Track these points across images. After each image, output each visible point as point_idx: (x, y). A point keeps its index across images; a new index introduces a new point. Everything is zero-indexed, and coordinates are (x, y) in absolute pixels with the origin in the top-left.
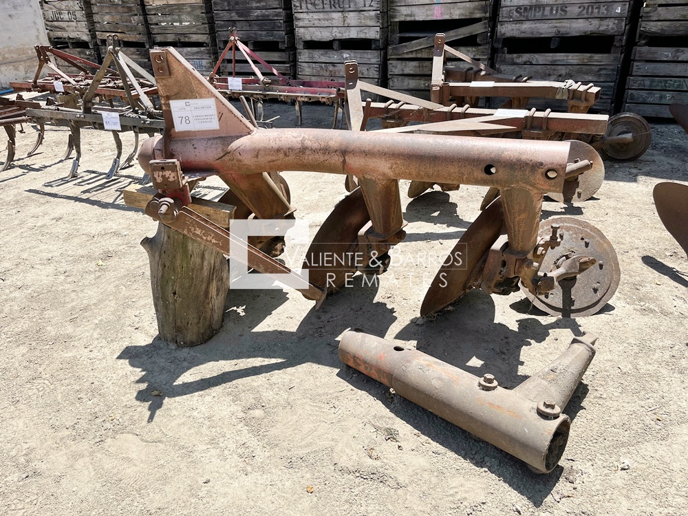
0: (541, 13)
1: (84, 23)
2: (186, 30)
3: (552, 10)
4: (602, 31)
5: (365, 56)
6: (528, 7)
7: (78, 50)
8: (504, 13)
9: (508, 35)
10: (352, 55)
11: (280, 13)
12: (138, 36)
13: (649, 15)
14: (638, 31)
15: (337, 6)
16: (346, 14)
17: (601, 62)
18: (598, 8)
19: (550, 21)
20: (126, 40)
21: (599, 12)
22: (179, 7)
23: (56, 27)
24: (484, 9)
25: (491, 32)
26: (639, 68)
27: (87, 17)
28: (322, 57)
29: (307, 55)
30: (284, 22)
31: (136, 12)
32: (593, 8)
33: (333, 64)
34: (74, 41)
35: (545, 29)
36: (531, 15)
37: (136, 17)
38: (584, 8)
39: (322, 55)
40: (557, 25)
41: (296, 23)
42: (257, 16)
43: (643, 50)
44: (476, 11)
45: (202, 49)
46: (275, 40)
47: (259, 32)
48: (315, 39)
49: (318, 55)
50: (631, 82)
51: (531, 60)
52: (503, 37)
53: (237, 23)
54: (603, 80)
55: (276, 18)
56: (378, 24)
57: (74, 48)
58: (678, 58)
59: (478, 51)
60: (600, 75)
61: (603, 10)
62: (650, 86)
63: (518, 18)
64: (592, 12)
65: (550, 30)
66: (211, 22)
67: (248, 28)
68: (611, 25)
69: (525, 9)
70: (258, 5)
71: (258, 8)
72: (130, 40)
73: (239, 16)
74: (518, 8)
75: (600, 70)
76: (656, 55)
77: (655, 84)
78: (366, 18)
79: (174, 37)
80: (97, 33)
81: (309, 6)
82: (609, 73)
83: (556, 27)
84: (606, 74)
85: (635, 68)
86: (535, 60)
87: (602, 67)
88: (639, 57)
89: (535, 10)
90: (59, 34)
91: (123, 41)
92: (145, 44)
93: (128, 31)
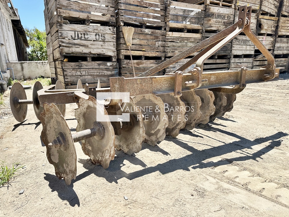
5: (250, 60)
10: (246, 60)
11: (230, 44)
15: (245, 43)
16: (247, 46)
20: (147, 55)
23: (75, 44)
24: (273, 47)
30: (231, 48)
33: (240, 63)
39: (238, 60)
41: (233, 48)
44: (271, 48)
48: (238, 54)
49: (237, 60)
55: (228, 46)
56: (254, 50)
72: (151, 55)
78: (252, 48)
81: (238, 43)
91: (144, 56)
92: (162, 57)
93: (150, 50)
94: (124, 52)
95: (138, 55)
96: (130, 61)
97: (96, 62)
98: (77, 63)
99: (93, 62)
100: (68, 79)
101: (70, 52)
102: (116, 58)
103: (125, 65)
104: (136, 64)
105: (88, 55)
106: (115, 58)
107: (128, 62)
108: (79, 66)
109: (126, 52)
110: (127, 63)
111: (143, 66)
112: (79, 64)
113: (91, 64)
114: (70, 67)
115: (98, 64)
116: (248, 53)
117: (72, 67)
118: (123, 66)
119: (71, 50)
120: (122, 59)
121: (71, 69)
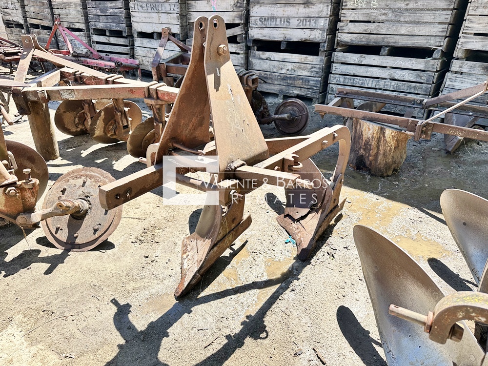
0: (274, 23)
1: (19, 11)
2: (73, 20)
3: (281, 21)
4: (312, 39)
6: (267, 18)
7: (18, 29)
8: (253, 21)
9: (256, 37)
11: (122, 11)
12: (48, 23)
13: (343, 28)
14: (336, 40)
15: (155, 9)
16: (160, 15)
17: (312, 62)
18: (310, 21)
19: (280, 29)
20: (42, 24)
21: (310, 24)
22: (69, 4)
23: (6, 13)
24: (240, 17)
25: (245, 34)
26: (336, 68)
27: (21, 7)
28: (148, 44)
29: (139, 42)
30: (125, 18)
31: (46, 6)
32: (306, 21)
34: (16, 23)
35: (277, 35)
36: (268, 24)
37: (46, 9)
38: (301, 21)
39: (148, 42)
40: (285, 32)
41: (132, 19)
42: (111, 13)
43: (339, 55)
44: (236, 19)
45: (82, 33)
46: (120, 30)
47: (112, 24)
48: (143, 30)
49: (146, 42)
50: (332, 78)
51: (270, 57)
52: (253, 39)
53: (100, 16)
54: (314, 76)
55: (120, 15)
56: (179, 23)
57: (16, 28)
58: (361, 62)
59: (237, 47)
60: (312, 72)
61: (312, 22)
62: (344, 82)
63: (261, 25)
64: (306, 24)
65: (280, 36)
66: (86, 16)
67: (106, 21)
68: (317, 34)
69: (265, 19)
70: (111, 5)
71: (111, 8)
72: (45, 25)
73: (101, 12)
74: (261, 18)
75: (312, 67)
76: (347, 59)
77: (347, 81)
78: (172, 18)
79: (67, 24)
80: (27, 19)
81: (140, 8)
82: (318, 70)
83: (284, 34)
84: (315, 71)
85: (334, 68)
86: (273, 57)
87: (313, 66)
88: (336, 60)
89: (271, 20)
90: (8, 18)
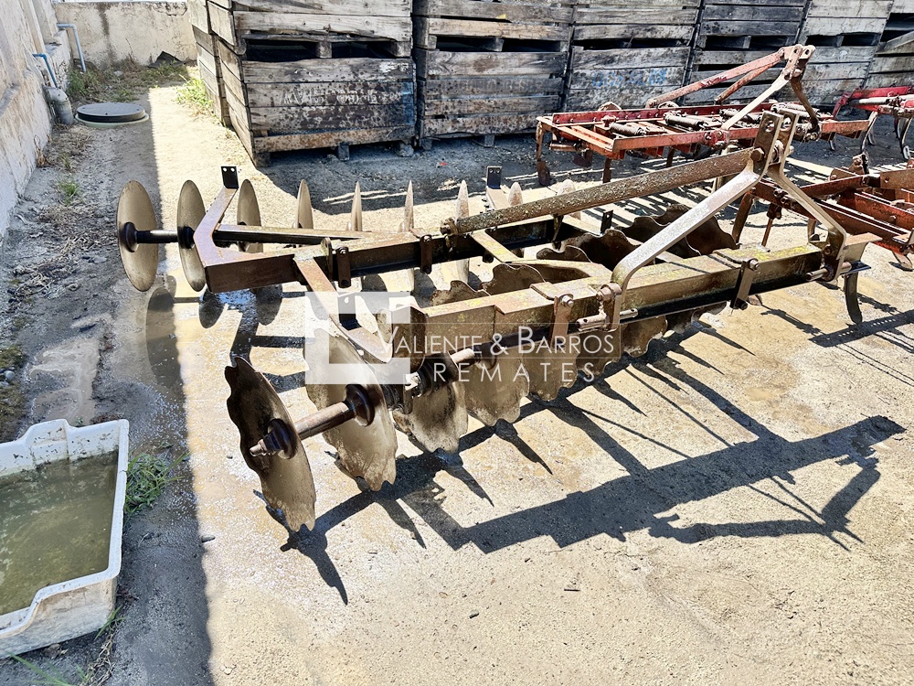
5: (861, 53)
10: (850, 52)
16: (863, 3)
28: (820, 56)
30: (803, 10)
33: (827, 64)
41: (810, 11)
45: (674, 49)
48: (823, 33)
49: (817, 54)
56: (887, 16)
67: (750, 17)
79: (623, 31)
80: (432, 20)
91: (504, 38)
92: (562, 44)
93: (524, 19)
94: (435, 27)
95: (483, 35)
96: (453, 55)
97: (347, 60)
98: (287, 66)
99: (336, 60)
100: (258, 115)
101: (266, 28)
102: (409, 46)
103: (437, 68)
104: (475, 65)
105: (321, 38)
106: (405, 48)
107: (446, 60)
108: (292, 74)
109: (443, 26)
110: (444, 64)
111: (495, 73)
112: (291, 68)
113: (330, 67)
114: (267, 77)
115: (351, 66)
116: (861, 27)
117: (271, 77)
118: (431, 73)
119: (267, 20)
120: (429, 47)
121: (270, 86)
